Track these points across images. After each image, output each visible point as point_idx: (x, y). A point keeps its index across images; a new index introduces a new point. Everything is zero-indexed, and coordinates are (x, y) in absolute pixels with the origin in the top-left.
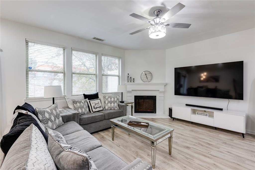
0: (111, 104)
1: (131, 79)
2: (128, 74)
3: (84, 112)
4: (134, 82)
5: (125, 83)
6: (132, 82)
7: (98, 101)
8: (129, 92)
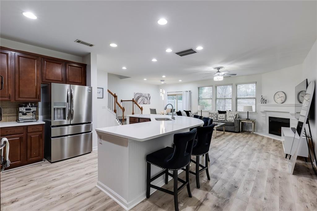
0: (230, 118)
1: (264, 101)
2: (262, 96)
4: (266, 103)
5: (259, 104)
6: (265, 103)
7: (223, 115)
8: (262, 112)
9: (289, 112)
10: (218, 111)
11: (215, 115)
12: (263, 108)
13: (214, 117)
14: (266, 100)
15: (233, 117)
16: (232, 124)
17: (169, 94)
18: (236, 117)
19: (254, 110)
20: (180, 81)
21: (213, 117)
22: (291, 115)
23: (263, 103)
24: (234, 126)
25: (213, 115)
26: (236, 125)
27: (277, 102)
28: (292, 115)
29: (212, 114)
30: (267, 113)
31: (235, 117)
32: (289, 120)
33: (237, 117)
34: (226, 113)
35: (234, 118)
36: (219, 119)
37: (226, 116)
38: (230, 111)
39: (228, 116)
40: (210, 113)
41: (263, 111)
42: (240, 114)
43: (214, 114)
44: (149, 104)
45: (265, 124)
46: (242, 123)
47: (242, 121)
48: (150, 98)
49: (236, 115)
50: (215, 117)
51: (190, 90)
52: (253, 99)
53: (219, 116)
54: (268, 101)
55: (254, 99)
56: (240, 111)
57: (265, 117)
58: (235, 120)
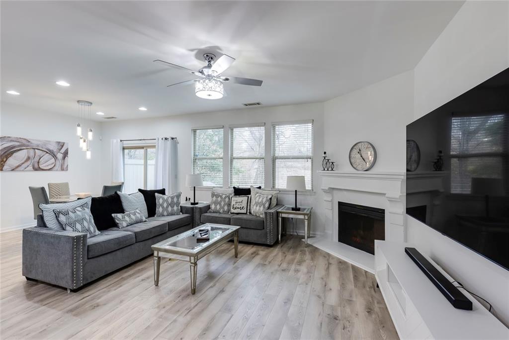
0: (257, 206)
1: (329, 165)
2: (325, 153)
3: (218, 209)
4: (332, 170)
5: (317, 171)
6: (330, 169)
7: (244, 199)
8: (325, 191)
9: (384, 194)
10: (234, 188)
11: (225, 198)
12: (328, 180)
13: (223, 203)
14: (333, 163)
15: (264, 205)
16: (260, 225)
17: (126, 144)
18: (270, 204)
19: (308, 187)
20: (143, 109)
21: (220, 205)
22: (389, 200)
23: (326, 169)
24: (264, 228)
25: (219, 199)
26: (269, 226)
27: (355, 166)
28: (391, 200)
29: (217, 196)
30: (335, 192)
31: (267, 205)
32: (383, 211)
33: (272, 202)
34: (250, 194)
35: (264, 207)
36: (233, 211)
37: (249, 202)
38: (260, 188)
39: (253, 202)
40: (213, 195)
41: (327, 189)
42: (279, 196)
43: (224, 196)
44: (62, 170)
45: (330, 218)
46: (283, 219)
47: (284, 215)
48: (66, 154)
49: (271, 199)
50: (224, 205)
51: (173, 137)
52: (306, 160)
53: (235, 203)
54: (337, 166)
55: (310, 160)
56: (280, 187)
57: (332, 201)
58: (266, 213)
